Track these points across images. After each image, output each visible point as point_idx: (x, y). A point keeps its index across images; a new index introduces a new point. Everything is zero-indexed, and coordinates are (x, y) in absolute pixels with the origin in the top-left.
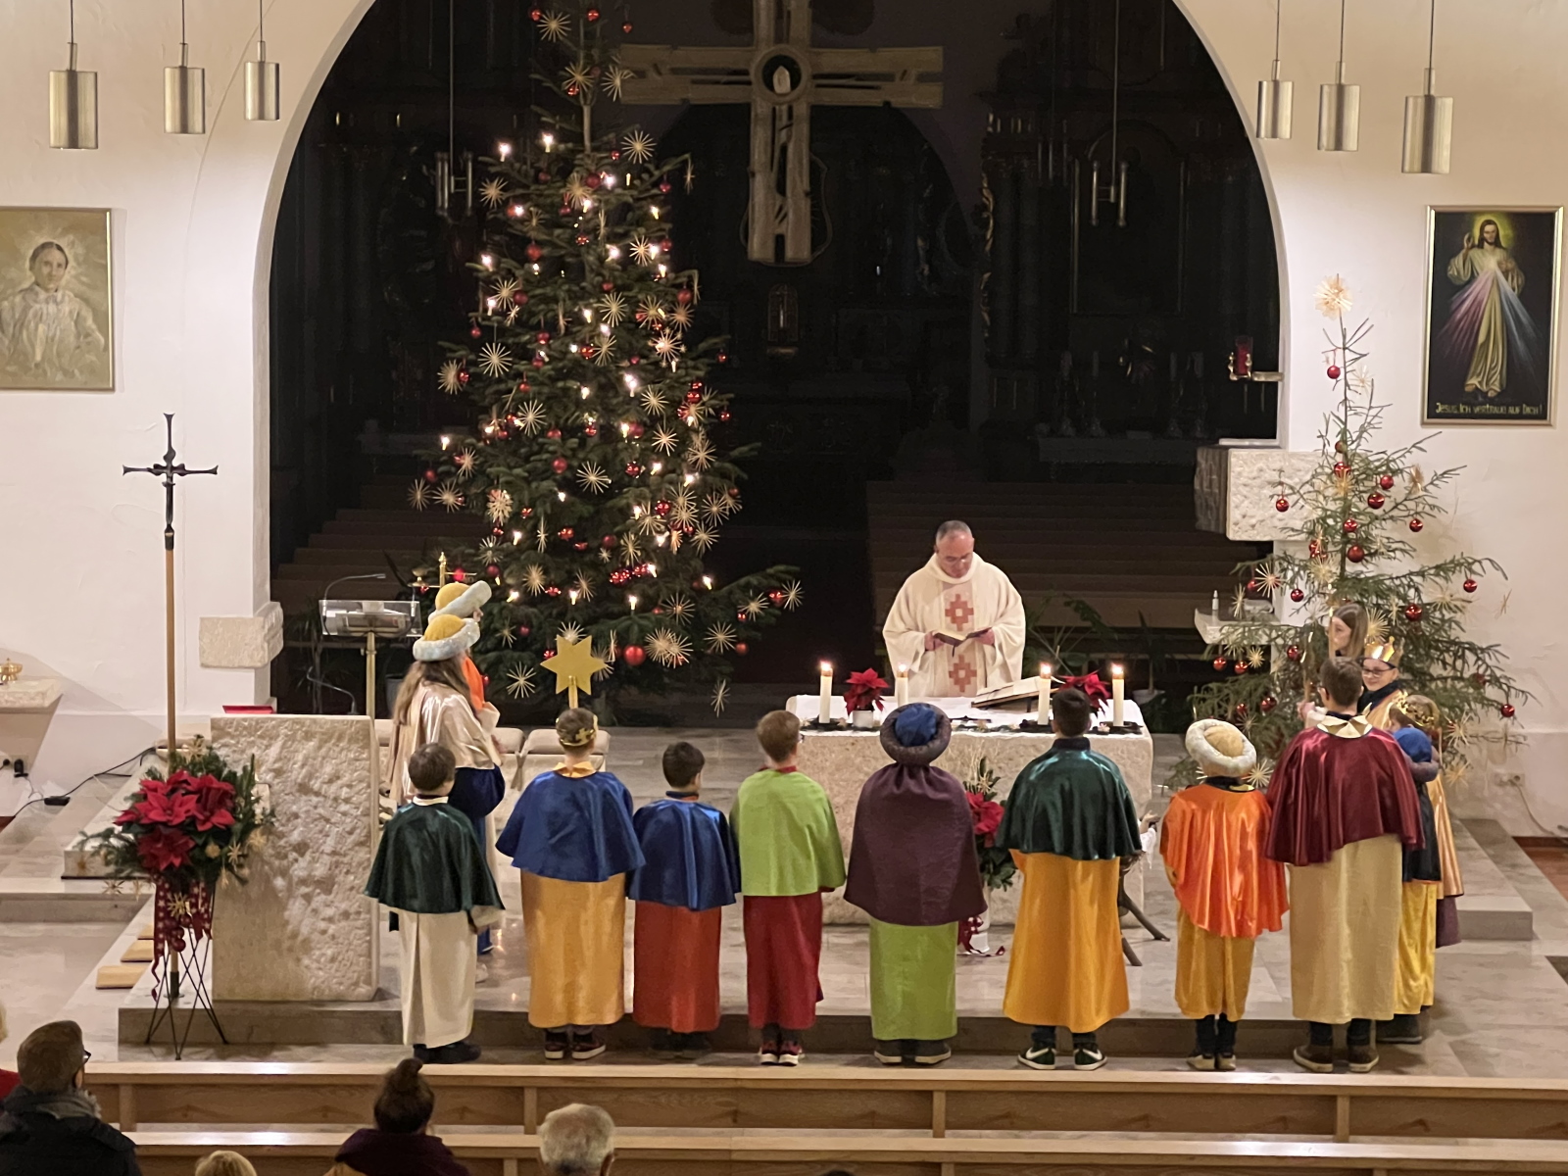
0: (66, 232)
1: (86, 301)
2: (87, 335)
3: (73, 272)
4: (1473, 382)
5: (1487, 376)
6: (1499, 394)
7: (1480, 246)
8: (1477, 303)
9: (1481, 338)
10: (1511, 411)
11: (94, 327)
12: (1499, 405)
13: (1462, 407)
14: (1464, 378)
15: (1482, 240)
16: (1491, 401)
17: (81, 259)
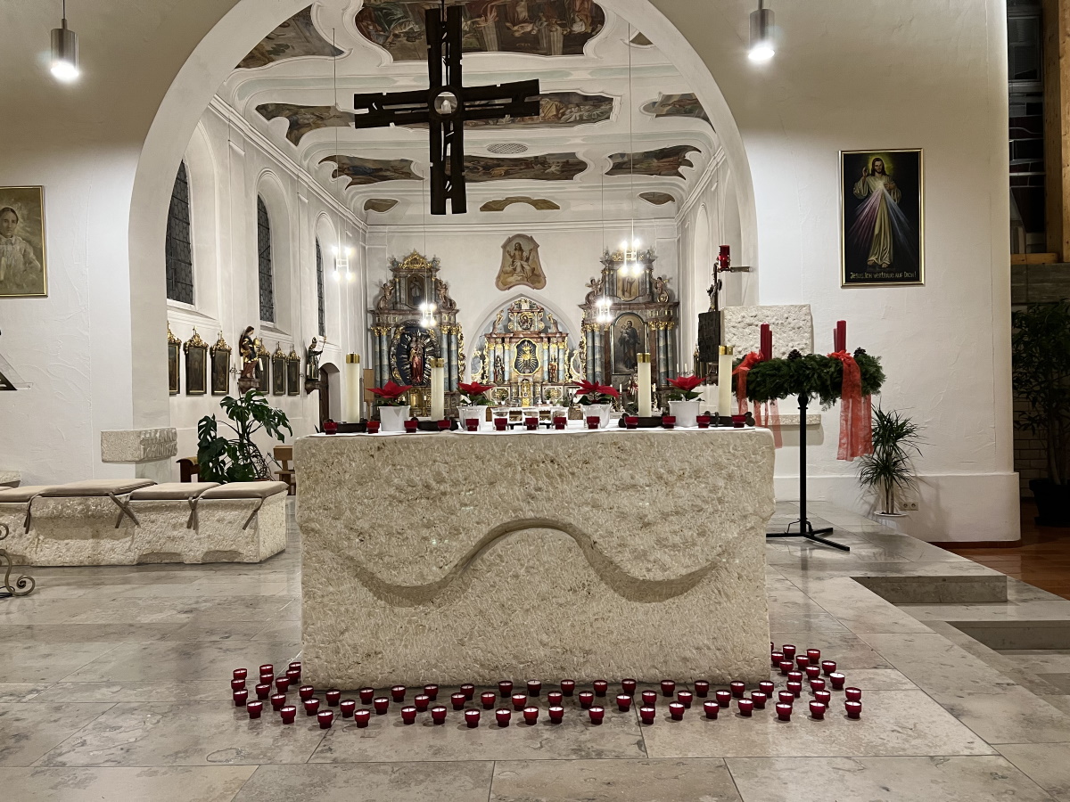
0: (16, 201)
1: (29, 242)
2: (31, 263)
3: (22, 225)
4: (873, 258)
5: (881, 256)
6: (889, 266)
7: (873, 174)
8: (873, 210)
9: (876, 232)
10: (897, 276)
11: (34, 258)
12: (889, 272)
13: (866, 275)
14: (867, 257)
15: (874, 170)
16: (884, 270)
17: (26, 217)
